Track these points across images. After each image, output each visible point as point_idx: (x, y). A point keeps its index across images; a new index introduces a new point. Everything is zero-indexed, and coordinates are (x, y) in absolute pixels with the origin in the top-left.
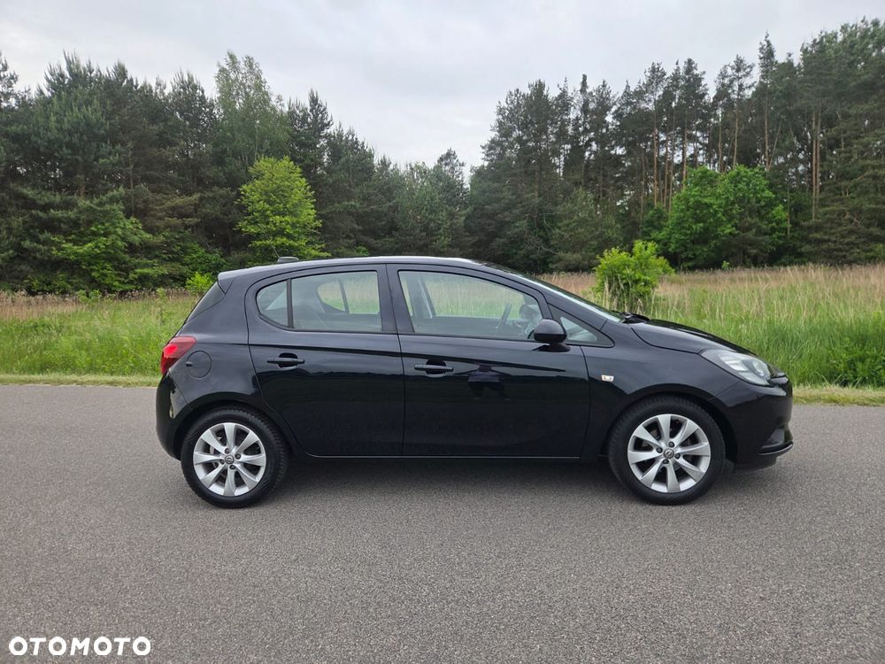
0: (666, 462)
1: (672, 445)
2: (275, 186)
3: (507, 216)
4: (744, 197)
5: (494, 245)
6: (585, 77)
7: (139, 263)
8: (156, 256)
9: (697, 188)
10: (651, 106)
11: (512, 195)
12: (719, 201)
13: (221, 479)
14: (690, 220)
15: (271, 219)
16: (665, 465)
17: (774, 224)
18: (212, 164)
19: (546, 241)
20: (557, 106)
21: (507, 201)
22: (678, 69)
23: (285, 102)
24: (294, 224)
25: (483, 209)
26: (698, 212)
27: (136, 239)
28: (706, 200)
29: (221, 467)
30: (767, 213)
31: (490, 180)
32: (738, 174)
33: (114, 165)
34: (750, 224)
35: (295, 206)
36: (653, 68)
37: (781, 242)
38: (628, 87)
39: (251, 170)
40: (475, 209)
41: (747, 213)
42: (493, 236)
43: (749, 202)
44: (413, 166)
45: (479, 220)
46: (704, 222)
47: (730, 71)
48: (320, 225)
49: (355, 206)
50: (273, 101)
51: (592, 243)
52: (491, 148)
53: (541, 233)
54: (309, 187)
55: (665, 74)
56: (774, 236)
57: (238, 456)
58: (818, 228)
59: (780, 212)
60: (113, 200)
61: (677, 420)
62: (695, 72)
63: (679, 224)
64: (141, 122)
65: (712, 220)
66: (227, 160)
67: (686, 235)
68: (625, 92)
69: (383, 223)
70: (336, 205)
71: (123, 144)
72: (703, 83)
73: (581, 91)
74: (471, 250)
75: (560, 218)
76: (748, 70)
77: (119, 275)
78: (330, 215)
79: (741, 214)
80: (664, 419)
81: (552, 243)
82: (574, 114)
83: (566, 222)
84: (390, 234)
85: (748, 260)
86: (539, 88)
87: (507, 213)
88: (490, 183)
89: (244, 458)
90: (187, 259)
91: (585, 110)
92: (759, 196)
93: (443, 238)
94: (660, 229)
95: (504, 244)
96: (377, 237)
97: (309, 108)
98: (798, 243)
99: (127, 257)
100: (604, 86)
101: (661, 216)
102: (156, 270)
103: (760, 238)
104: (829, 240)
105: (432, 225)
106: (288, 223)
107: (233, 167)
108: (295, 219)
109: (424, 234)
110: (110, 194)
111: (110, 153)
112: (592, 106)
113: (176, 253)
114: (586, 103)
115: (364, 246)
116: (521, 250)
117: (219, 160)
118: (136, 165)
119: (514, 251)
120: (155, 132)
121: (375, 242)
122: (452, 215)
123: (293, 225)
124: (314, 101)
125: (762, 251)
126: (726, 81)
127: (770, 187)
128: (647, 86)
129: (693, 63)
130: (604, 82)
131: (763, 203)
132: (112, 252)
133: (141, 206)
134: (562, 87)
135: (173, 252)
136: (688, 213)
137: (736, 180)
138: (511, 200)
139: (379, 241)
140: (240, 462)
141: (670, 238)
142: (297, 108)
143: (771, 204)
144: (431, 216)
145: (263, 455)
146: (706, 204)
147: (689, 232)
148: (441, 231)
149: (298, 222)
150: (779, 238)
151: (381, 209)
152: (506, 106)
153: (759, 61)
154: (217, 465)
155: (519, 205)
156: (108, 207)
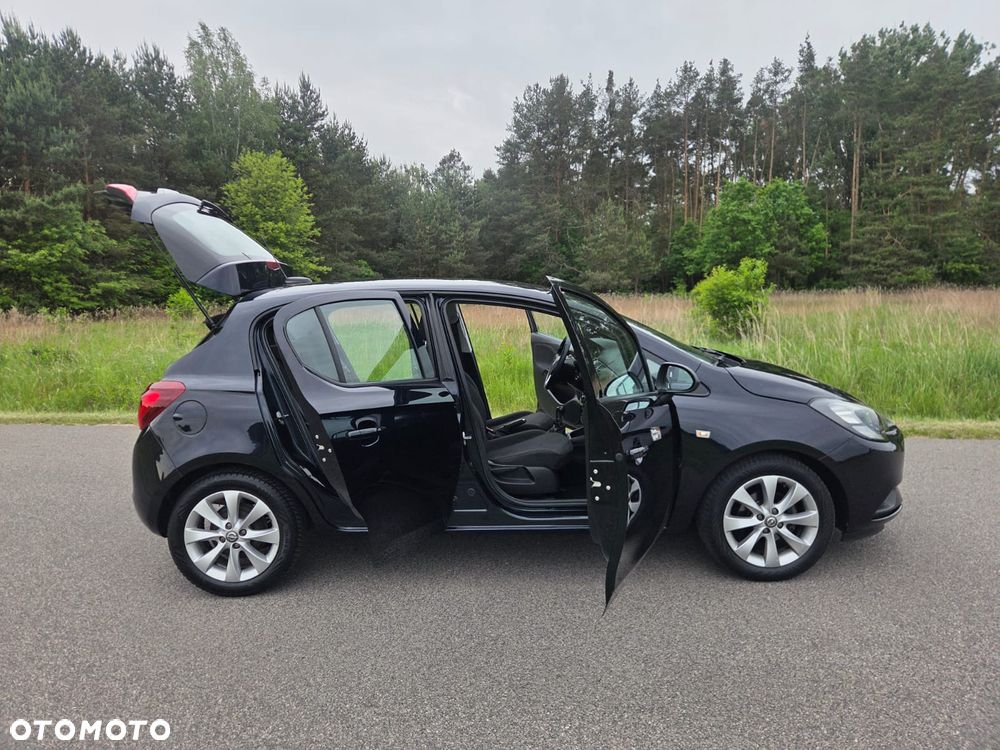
0: (767, 531)
1: (776, 512)
2: (265, 185)
3: (526, 229)
4: (783, 213)
5: (512, 260)
6: (611, 74)
7: (101, 276)
8: (122, 268)
9: (735, 202)
10: (681, 110)
11: (532, 204)
12: (757, 218)
13: (221, 561)
14: (726, 237)
15: (261, 226)
16: (765, 535)
17: (814, 243)
18: (187, 157)
19: (570, 258)
20: (581, 105)
21: (528, 212)
22: (712, 70)
23: (272, 86)
24: (288, 231)
25: (498, 220)
26: (735, 228)
27: (98, 246)
28: (744, 216)
29: (220, 546)
30: (807, 231)
31: (507, 186)
32: (777, 188)
33: (68, 154)
34: (790, 243)
35: (289, 210)
36: (686, 66)
37: (820, 263)
38: (658, 86)
39: (235, 166)
40: (490, 220)
41: (787, 230)
42: (512, 250)
43: (788, 219)
44: (409, 168)
45: (494, 233)
46: (740, 240)
47: (767, 75)
48: (319, 234)
49: (357, 213)
50: (257, 85)
51: (622, 261)
52: (507, 150)
53: (564, 249)
54: (306, 189)
55: (698, 75)
56: (813, 256)
57: (242, 532)
58: (857, 249)
59: (820, 231)
60: (69, 198)
61: (784, 483)
62: (731, 73)
63: (714, 242)
64: (100, 103)
65: (750, 238)
66: (205, 153)
67: (722, 253)
68: (655, 92)
69: (387, 233)
70: (335, 210)
71: (79, 129)
72: (738, 86)
73: (607, 89)
74: (486, 266)
75: (585, 232)
76: (786, 74)
77: (76, 289)
78: (327, 223)
79: (780, 232)
80: (770, 481)
81: (577, 260)
82: (599, 114)
83: (592, 237)
84: (393, 245)
85: (786, 283)
86: (561, 83)
87: (526, 226)
88: (507, 190)
89: (251, 534)
90: (158, 271)
91: (611, 111)
92: (798, 212)
93: (456, 252)
94: (692, 246)
95: (523, 260)
96: (380, 250)
97: (300, 94)
98: (837, 265)
99: (86, 267)
100: (631, 84)
101: (692, 232)
102: (123, 284)
103: (800, 259)
104: (868, 263)
105: (443, 236)
106: (281, 231)
107: (212, 162)
108: (289, 226)
109: (434, 247)
110: (66, 190)
111: (63, 139)
112: (619, 107)
113: (146, 263)
114: (612, 104)
115: (364, 259)
116: (543, 267)
117: (195, 153)
118: (96, 155)
119: (534, 268)
120: (117, 116)
121: (377, 255)
122: (464, 227)
123: (288, 234)
124: (305, 86)
125: (800, 271)
126: (762, 86)
127: (810, 202)
128: (679, 87)
129: (729, 64)
130: (631, 80)
131: (802, 221)
132: (69, 261)
133: (101, 205)
134: (586, 83)
135: (141, 263)
136: (723, 230)
137: (775, 195)
138: (531, 210)
139: (381, 254)
140: (246, 540)
141: (704, 257)
142: (286, 93)
143: (810, 222)
144: (443, 227)
145: (276, 529)
146: (744, 220)
147: (725, 251)
148: (454, 244)
149: (293, 230)
150: (818, 258)
151: (383, 217)
152: (524, 102)
153: (798, 65)
154: (216, 544)
155: (540, 217)
156: (63, 206)
